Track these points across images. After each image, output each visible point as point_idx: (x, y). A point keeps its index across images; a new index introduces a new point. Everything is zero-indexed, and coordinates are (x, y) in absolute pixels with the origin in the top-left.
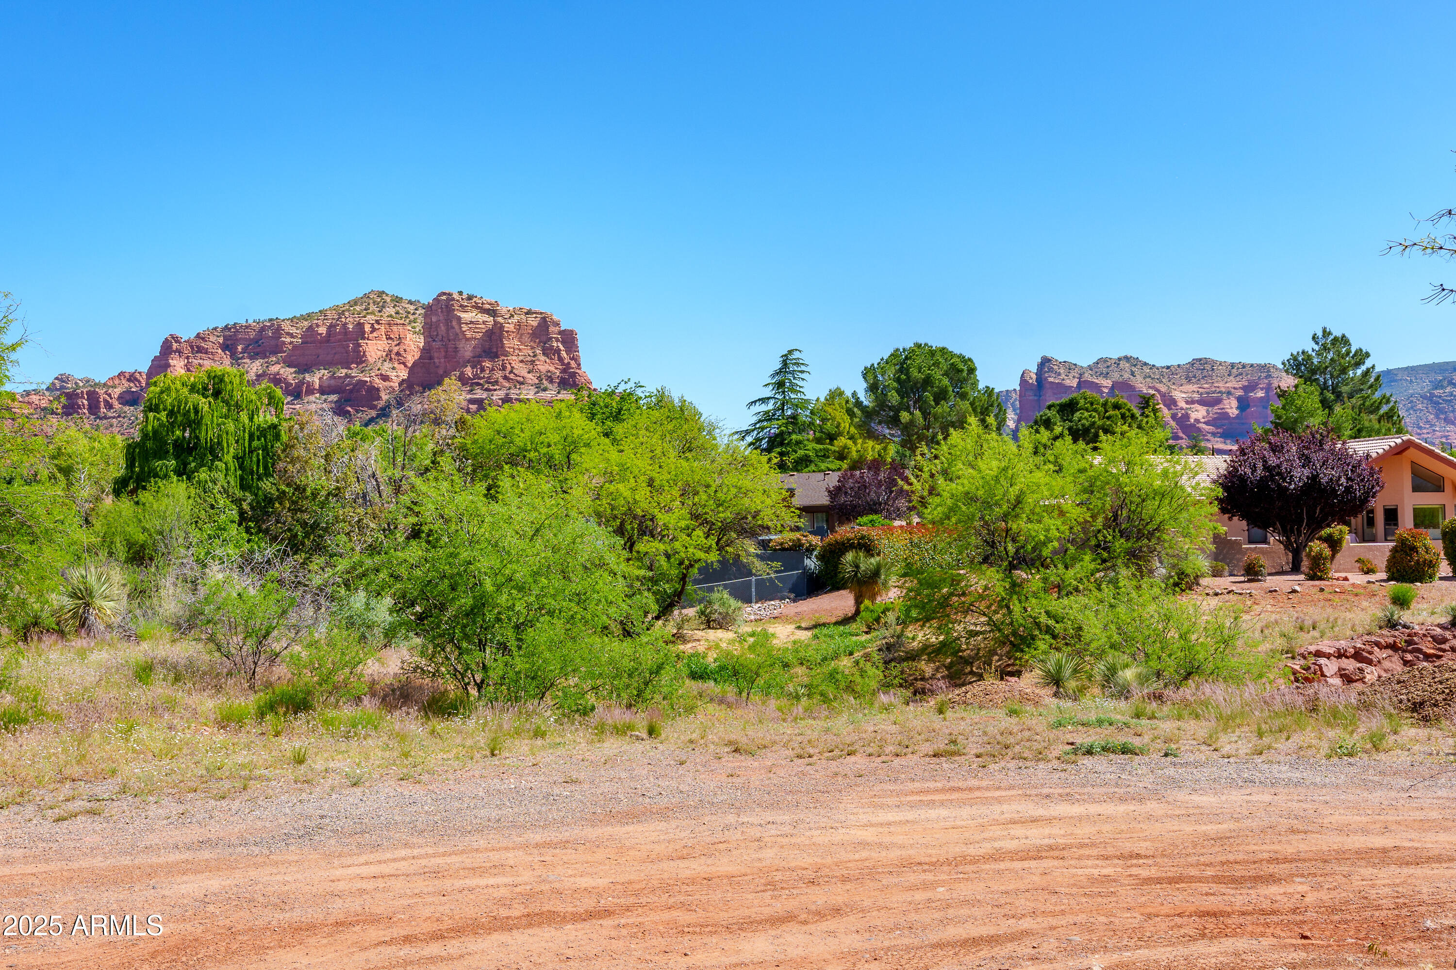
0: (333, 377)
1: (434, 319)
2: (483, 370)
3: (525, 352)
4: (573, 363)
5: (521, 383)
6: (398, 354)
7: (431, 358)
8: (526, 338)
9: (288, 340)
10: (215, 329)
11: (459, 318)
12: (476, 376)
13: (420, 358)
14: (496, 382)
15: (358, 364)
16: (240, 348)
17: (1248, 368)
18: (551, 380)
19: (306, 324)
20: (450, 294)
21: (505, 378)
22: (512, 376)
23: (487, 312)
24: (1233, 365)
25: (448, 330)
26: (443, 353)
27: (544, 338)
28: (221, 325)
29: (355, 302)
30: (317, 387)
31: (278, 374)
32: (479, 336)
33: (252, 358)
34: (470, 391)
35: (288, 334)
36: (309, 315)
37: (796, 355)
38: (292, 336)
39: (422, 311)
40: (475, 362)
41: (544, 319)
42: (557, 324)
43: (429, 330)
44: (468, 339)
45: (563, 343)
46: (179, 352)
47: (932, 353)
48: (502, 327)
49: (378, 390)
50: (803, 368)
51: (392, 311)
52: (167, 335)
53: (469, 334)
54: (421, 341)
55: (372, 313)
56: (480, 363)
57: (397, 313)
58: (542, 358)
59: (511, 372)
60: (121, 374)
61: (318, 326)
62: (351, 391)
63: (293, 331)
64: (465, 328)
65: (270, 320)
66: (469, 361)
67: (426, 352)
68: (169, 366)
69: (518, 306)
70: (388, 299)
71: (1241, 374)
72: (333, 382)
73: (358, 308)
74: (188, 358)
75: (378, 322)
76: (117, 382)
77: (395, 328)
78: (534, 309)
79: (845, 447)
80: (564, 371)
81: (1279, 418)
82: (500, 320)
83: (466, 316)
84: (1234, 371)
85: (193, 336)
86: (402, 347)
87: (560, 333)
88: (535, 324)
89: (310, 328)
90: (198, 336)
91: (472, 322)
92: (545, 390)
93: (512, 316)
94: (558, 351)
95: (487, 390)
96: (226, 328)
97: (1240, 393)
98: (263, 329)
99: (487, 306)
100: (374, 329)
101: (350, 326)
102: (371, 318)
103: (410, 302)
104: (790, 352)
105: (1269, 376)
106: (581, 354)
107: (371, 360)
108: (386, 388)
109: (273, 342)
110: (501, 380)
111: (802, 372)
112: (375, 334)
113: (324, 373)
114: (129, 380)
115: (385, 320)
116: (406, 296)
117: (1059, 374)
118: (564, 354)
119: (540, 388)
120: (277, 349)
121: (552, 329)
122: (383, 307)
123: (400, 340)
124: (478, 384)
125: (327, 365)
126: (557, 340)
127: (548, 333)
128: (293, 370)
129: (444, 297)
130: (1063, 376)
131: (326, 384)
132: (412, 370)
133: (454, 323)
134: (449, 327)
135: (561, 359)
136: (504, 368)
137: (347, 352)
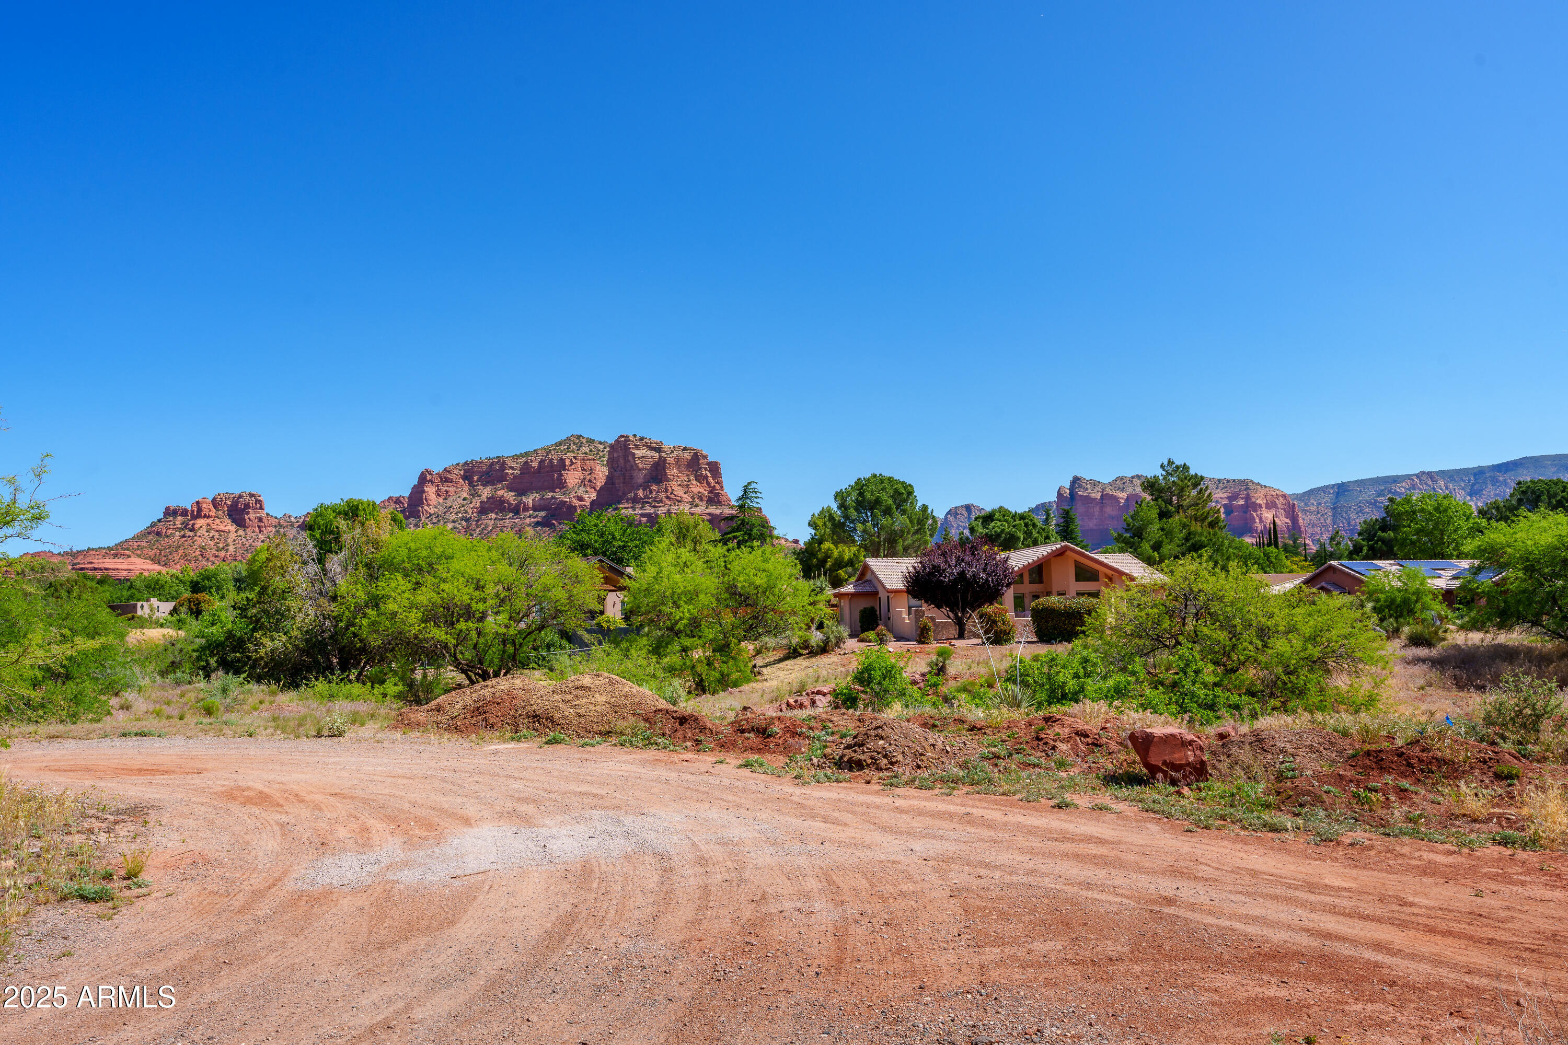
0: (542, 499)
1: (615, 455)
2: (651, 492)
3: (682, 478)
4: (717, 486)
5: (679, 501)
6: (590, 481)
7: (613, 484)
8: (683, 468)
9: (510, 472)
10: (458, 464)
11: (634, 454)
12: (646, 497)
13: (606, 483)
14: (661, 501)
15: (561, 489)
16: (475, 478)
17: (1231, 483)
18: (701, 499)
19: (523, 460)
20: (627, 437)
21: (668, 498)
22: (672, 496)
23: (654, 449)
24: (1219, 481)
25: (625, 463)
26: (622, 480)
27: (696, 468)
28: (462, 461)
29: (560, 444)
30: (531, 506)
31: (503, 496)
32: (648, 467)
33: (484, 485)
34: (642, 508)
35: (510, 467)
36: (526, 453)
37: (753, 485)
38: (513, 468)
39: (607, 449)
40: (646, 486)
41: (696, 454)
42: (705, 457)
43: (612, 463)
44: (640, 470)
45: (710, 471)
46: (432, 481)
47: (882, 481)
48: (665, 460)
49: (575, 507)
50: (759, 495)
51: (586, 449)
52: (423, 470)
53: (640, 466)
54: (606, 470)
55: (573, 452)
56: (649, 487)
57: (591, 451)
58: (695, 483)
59: (672, 493)
60: (390, 498)
61: (532, 461)
62: (555, 509)
63: (514, 465)
64: (638, 461)
65: (498, 457)
66: (641, 486)
67: (610, 479)
68: (424, 492)
69: (677, 444)
70: (584, 441)
71: (1226, 487)
72: (542, 502)
73: (562, 448)
74: (438, 486)
75: (575, 458)
76: (387, 504)
77: (588, 462)
78: (689, 447)
79: (829, 549)
80: (710, 492)
81: (1128, 525)
82: (664, 455)
83: (638, 453)
84: (1221, 485)
85: (441, 470)
86: (593, 475)
87: (708, 464)
88: (689, 457)
89: (526, 462)
90: (445, 470)
91: (643, 457)
92: (697, 506)
93: (672, 452)
94: (706, 477)
95: (654, 506)
96: (466, 463)
97: (1225, 502)
98: (492, 464)
99: (654, 445)
100: (572, 463)
101: (555, 461)
102: (571, 455)
103: (600, 443)
104: (749, 483)
105: (1247, 489)
106: (723, 479)
107: (570, 486)
108: (581, 506)
109: (499, 474)
110: (664, 499)
111: (757, 498)
112: (573, 467)
113: (536, 496)
114: (395, 503)
115: (580, 456)
116: (597, 438)
117: (1087, 489)
118: (711, 479)
119: (693, 505)
120: (502, 478)
121: (701, 461)
122: (581, 446)
123: (591, 471)
124: (648, 502)
125: (538, 489)
126: (706, 469)
127: (699, 465)
128: (513, 494)
129: (623, 439)
130: (1090, 491)
131: (537, 504)
132: (599, 493)
133: (630, 458)
134: (626, 461)
135: (708, 483)
136: (667, 490)
137: (553, 480)
